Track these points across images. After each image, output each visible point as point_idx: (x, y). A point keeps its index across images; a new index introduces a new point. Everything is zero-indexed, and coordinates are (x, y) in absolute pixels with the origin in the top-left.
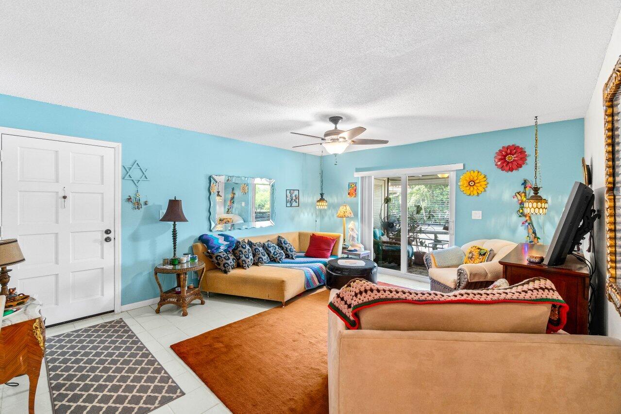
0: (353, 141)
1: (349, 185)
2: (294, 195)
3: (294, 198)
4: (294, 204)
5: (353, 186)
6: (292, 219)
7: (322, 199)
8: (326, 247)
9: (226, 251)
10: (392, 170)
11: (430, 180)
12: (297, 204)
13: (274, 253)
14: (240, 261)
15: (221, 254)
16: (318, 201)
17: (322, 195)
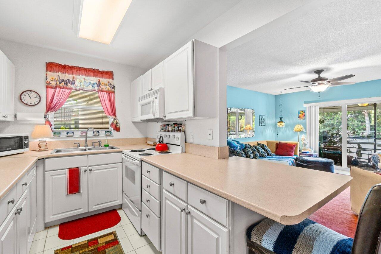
0: (331, 84)
1: (299, 112)
2: (263, 119)
3: (263, 121)
4: (263, 124)
5: (302, 112)
6: (262, 133)
7: (281, 121)
8: (290, 150)
9: (240, 149)
10: (336, 101)
11: (354, 108)
12: (264, 124)
13: (261, 152)
14: (248, 155)
15: (239, 151)
16: (279, 122)
17: (281, 118)
